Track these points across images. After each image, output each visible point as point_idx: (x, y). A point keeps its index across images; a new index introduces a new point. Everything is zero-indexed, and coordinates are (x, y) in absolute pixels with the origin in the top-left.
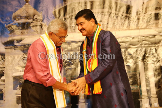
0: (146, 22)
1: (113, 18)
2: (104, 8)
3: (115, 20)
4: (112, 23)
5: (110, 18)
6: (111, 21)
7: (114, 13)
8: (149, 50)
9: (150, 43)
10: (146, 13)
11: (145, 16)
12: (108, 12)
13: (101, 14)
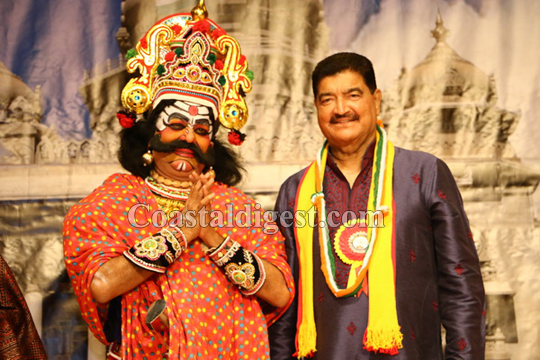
0: (409, 136)
1: (296, 117)
2: (263, 81)
3: (302, 125)
4: (292, 136)
5: (284, 117)
6: (289, 128)
7: (298, 102)
10: (412, 105)
11: (406, 115)
12: (279, 96)
13: (253, 101)
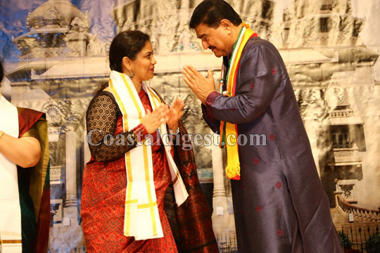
0: (302, 35)
8: (307, 93)
9: (309, 78)
10: (303, 17)
